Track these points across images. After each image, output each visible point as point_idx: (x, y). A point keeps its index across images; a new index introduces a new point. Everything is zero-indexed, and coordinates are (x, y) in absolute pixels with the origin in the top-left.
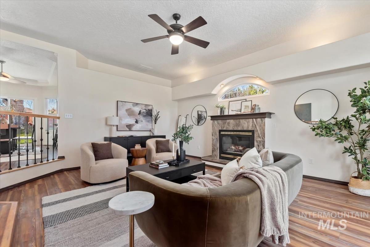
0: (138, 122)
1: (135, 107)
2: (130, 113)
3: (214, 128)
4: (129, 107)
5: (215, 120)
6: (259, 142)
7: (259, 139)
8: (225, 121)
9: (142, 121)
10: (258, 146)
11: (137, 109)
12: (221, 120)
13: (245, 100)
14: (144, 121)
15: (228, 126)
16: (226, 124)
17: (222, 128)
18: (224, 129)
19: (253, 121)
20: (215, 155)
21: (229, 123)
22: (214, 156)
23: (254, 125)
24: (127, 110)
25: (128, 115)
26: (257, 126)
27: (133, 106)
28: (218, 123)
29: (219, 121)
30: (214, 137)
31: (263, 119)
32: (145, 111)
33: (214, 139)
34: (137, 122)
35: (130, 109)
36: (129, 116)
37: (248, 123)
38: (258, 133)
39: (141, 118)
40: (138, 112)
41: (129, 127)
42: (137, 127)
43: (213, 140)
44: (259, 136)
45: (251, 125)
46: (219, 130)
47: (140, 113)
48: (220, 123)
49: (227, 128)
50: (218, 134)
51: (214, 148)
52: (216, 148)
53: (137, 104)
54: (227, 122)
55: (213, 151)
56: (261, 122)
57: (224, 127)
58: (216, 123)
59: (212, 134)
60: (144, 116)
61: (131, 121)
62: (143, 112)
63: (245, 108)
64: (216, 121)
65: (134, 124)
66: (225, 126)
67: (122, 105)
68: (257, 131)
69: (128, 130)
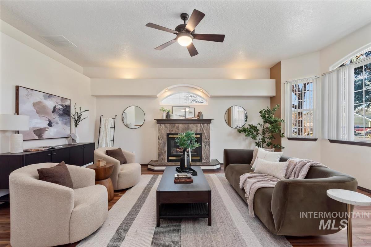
0: (52, 125)
1: (48, 100)
2: (40, 109)
3: (161, 131)
4: (38, 100)
5: (161, 123)
6: (205, 142)
7: (206, 141)
8: (174, 125)
9: (57, 123)
10: (205, 146)
11: (50, 104)
12: (169, 123)
13: (188, 107)
14: (60, 122)
15: (177, 130)
16: (175, 127)
17: (171, 131)
18: (173, 132)
19: (201, 125)
20: (163, 159)
21: (177, 128)
22: (161, 159)
23: (201, 129)
24: (35, 105)
25: (37, 113)
26: (204, 130)
27: (45, 98)
28: (166, 127)
29: (166, 124)
30: (160, 141)
31: (209, 124)
32: (61, 107)
33: (161, 143)
34: (50, 124)
35: (40, 102)
36: (38, 115)
37: (196, 127)
38: (205, 136)
39: (56, 118)
40: (52, 109)
41: (39, 133)
42: (50, 132)
43: (159, 144)
44: (206, 138)
45: (199, 129)
46: (167, 134)
47: (54, 111)
48: (168, 126)
49: (176, 131)
50: (165, 137)
51: (161, 152)
52: (163, 152)
53: (50, 96)
54: (176, 126)
55: (159, 155)
56: (207, 126)
57: (172, 131)
58: (164, 127)
59: (159, 138)
60: (60, 115)
61: (42, 123)
62: (59, 109)
63: (189, 114)
64: (163, 124)
65: (45, 128)
66: (174, 129)
67: (27, 95)
68: (204, 134)
69: (37, 138)
